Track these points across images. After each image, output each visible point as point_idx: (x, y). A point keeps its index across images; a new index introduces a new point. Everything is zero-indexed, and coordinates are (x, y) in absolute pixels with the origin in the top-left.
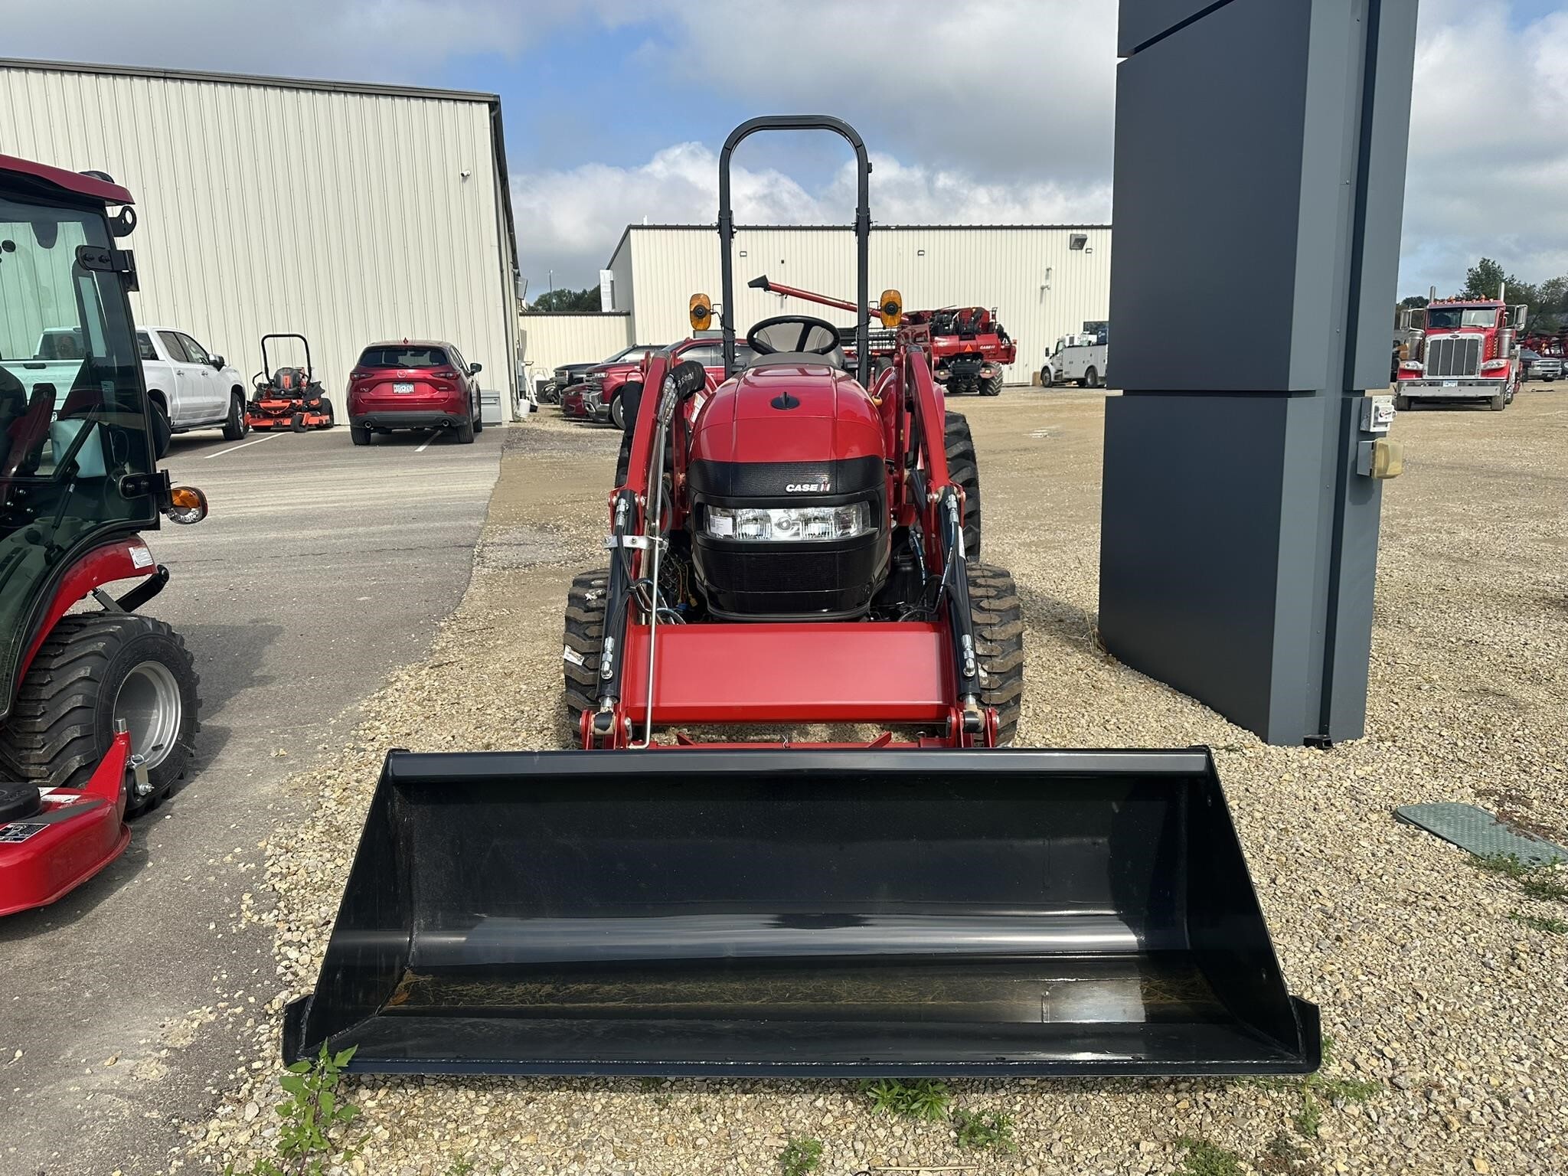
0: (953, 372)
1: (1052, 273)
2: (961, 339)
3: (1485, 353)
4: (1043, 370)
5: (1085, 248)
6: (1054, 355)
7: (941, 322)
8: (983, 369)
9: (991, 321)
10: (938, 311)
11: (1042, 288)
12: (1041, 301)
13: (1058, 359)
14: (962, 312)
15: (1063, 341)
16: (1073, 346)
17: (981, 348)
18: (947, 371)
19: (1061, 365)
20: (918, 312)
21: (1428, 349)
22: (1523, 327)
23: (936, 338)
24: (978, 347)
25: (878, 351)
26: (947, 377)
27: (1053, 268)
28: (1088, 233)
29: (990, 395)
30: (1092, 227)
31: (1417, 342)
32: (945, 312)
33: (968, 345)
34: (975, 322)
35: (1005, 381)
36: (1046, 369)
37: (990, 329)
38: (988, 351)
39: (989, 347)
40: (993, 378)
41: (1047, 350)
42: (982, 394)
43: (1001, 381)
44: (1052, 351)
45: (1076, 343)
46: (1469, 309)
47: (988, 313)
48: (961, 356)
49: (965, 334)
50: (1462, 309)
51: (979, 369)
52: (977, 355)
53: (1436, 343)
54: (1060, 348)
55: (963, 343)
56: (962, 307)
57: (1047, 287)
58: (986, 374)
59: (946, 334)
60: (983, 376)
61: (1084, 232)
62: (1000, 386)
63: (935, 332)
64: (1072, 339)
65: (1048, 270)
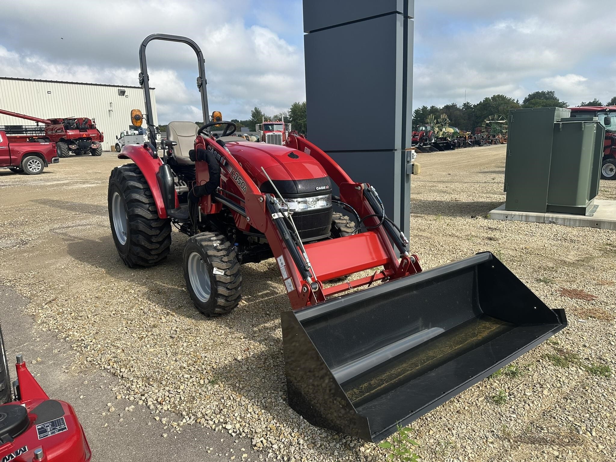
0: (79, 146)
1: (113, 104)
2: (80, 132)
3: (283, 139)
4: (116, 145)
5: (125, 95)
6: (120, 139)
7: (69, 124)
8: (93, 145)
9: (93, 124)
10: (66, 119)
11: (109, 111)
12: (110, 117)
13: (122, 140)
14: (79, 119)
15: (123, 133)
16: (128, 135)
17: (90, 135)
18: (75, 145)
19: (124, 143)
20: (56, 119)
21: (267, 138)
22: (290, 131)
23: (68, 131)
24: (89, 135)
25: (36, 136)
26: (76, 148)
27: (113, 102)
28: (126, 89)
29: (97, 155)
30: (127, 87)
31: (262, 136)
32: (70, 119)
33: (84, 134)
34: (85, 124)
35: (103, 149)
36: (117, 144)
37: (93, 127)
38: (94, 137)
39: (94, 135)
40: (98, 148)
41: (117, 137)
42: (93, 155)
43: (101, 149)
44: (119, 137)
45: (129, 134)
46: (275, 124)
47: (90, 120)
48: (82, 139)
49: (81, 129)
50: (273, 124)
51: (91, 144)
52: (89, 138)
53: (269, 136)
54: (122, 136)
55: (81, 133)
56: (78, 117)
57: (111, 110)
58: (94, 146)
59: (72, 129)
60: (93, 147)
61: (124, 88)
62: (101, 152)
63: (67, 128)
64: (127, 132)
65: (111, 103)
